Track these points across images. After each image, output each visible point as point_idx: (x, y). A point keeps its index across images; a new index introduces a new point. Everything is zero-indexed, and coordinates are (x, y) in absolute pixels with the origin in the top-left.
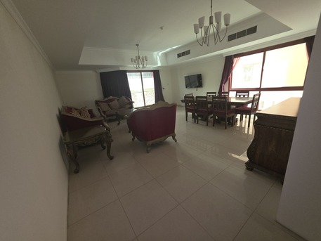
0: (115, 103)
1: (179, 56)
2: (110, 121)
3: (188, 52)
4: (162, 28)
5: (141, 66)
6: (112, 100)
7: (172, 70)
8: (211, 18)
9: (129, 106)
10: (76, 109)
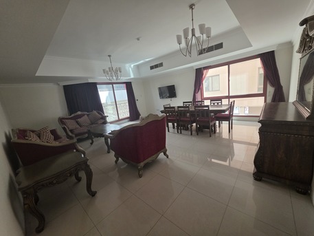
0: (85, 120)
1: (152, 68)
2: (80, 141)
3: (161, 65)
4: (138, 39)
5: (114, 78)
6: (80, 116)
7: (145, 82)
8: (193, 30)
9: (102, 121)
10: (33, 131)
